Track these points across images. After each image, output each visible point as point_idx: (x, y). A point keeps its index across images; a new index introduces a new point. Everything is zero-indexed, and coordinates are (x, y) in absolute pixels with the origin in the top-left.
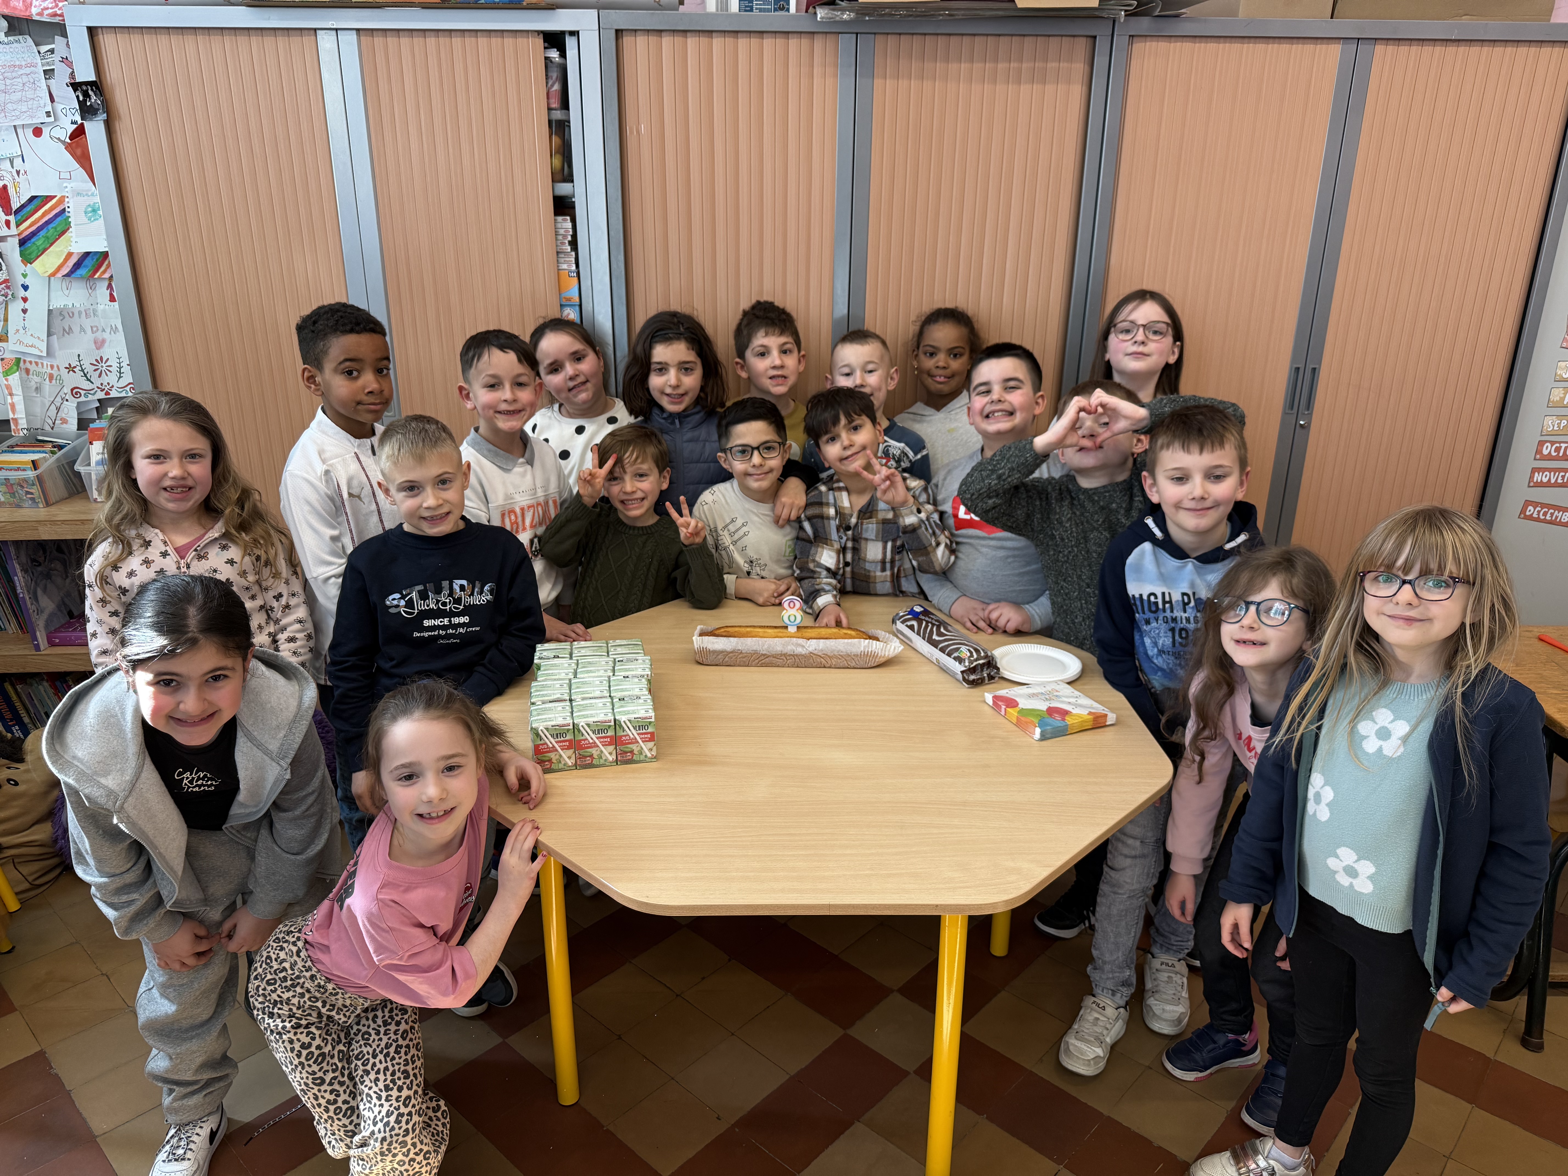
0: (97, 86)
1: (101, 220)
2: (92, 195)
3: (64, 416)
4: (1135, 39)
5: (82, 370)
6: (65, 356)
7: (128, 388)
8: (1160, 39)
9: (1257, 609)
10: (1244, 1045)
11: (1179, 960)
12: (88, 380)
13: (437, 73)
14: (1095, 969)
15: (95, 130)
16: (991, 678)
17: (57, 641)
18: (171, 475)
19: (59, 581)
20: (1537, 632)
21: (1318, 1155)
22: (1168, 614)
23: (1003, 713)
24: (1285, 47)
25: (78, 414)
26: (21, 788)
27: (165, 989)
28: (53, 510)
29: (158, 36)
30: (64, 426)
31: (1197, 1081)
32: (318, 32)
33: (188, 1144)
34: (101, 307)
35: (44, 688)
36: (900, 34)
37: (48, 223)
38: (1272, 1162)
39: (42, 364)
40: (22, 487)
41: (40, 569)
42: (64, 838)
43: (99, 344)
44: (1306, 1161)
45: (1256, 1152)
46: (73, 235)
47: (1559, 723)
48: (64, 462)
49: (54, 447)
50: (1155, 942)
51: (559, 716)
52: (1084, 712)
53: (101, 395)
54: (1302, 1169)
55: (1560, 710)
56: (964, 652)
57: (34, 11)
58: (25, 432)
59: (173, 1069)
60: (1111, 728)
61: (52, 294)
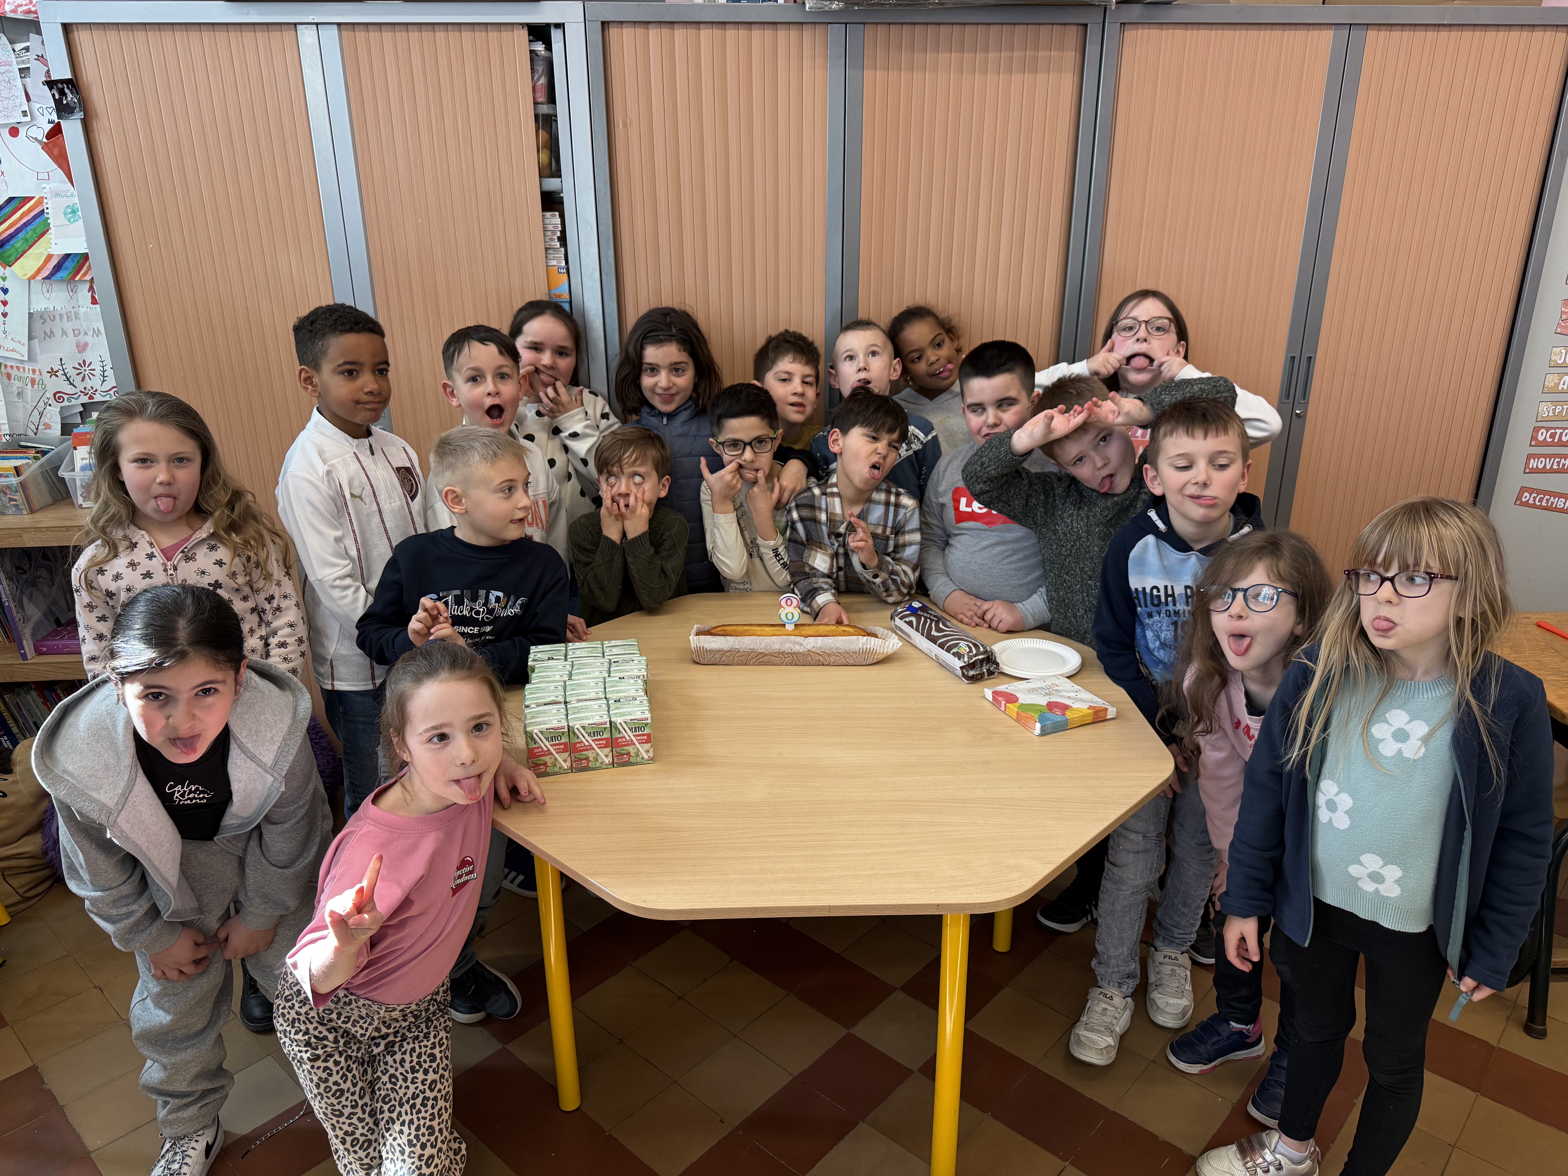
0: (73, 84)
1: (81, 222)
2: (72, 195)
3: (47, 421)
4: (1126, 26)
5: (65, 374)
6: (46, 361)
7: (112, 392)
8: (1152, 26)
9: (1244, 596)
10: (1249, 1037)
11: (1182, 953)
12: (71, 384)
13: (420, 69)
14: (1100, 963)
15: (72, 129)
16: (991, 673)
17: (45, 649)
18: (158, 480)
19: (45, 588)
20: (1535, 618)
21: (1324, 1147)
22: (1171, 607)
23: (1003, 708)
24: (1277, 34)
25: (62, 419)
26: (9, 800)
27: (159, 1000)
28: (38, 516)
29: (135, 33)
30: (48, 431)
31: (1202, 1073)
32: (298, 27)
33: (183, 1159)
34: (83, 310)
35: (33, 698)
36: (890, 24)
37: (26, 225)
38: (1278, 1156)
39: (24, 368)
40: (5, 493)
41: (25, 577)
42: (54, 849)
43: (82, 348)
44: (1312, 1154)
45: (1263, 1146)
46: (52, 236)
47: (1560, 711)
48: (48, 468)
49: (37, 452)
50: (1157, 934)
51: (553, 719)
52: (1084, 706)
53: (85, 399)
54: (1308, 1162)
55: (1560, 697)
56: (963, 647)
57: (8, 8)
58: (8, 437)
59: (168, 1080)
60: (1112, 722)
61: (32, 297)
